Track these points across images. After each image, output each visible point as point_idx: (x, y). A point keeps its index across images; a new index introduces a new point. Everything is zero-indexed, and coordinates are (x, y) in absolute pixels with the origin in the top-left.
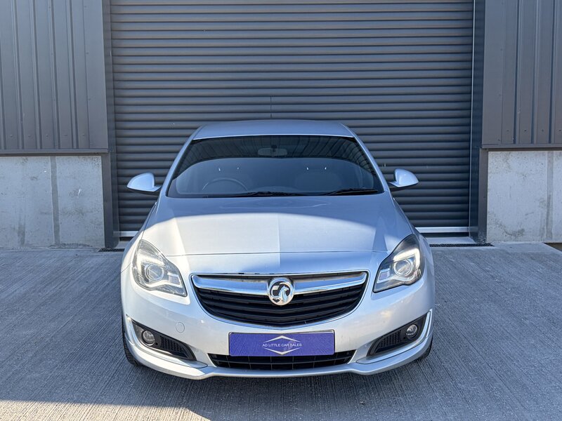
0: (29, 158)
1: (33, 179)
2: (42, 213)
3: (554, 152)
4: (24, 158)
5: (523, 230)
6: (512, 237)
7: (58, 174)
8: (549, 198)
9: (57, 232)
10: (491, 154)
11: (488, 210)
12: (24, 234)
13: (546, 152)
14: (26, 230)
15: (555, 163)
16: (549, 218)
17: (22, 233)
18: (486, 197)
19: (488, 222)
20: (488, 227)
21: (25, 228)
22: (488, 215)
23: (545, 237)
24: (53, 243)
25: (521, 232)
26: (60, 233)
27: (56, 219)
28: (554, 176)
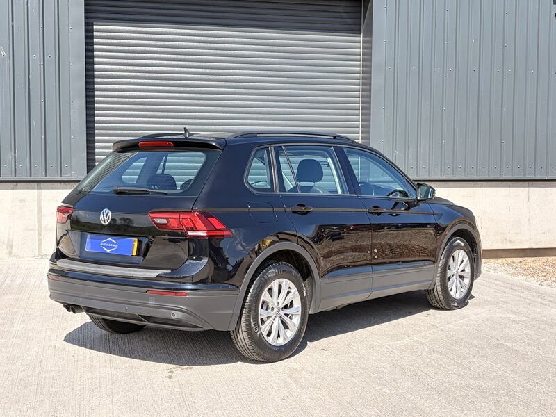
0: (19, 184)
1: (21, 201)
2: (28, 229)
4: (15, 184)
7: (43, 197)
9: (40, 245)
12: (11, 247)
14: (14, 243)
17: (10, 246)
21: (12, 241)
24: (37, 254)
26: (43, 246)
27: (40, 234)
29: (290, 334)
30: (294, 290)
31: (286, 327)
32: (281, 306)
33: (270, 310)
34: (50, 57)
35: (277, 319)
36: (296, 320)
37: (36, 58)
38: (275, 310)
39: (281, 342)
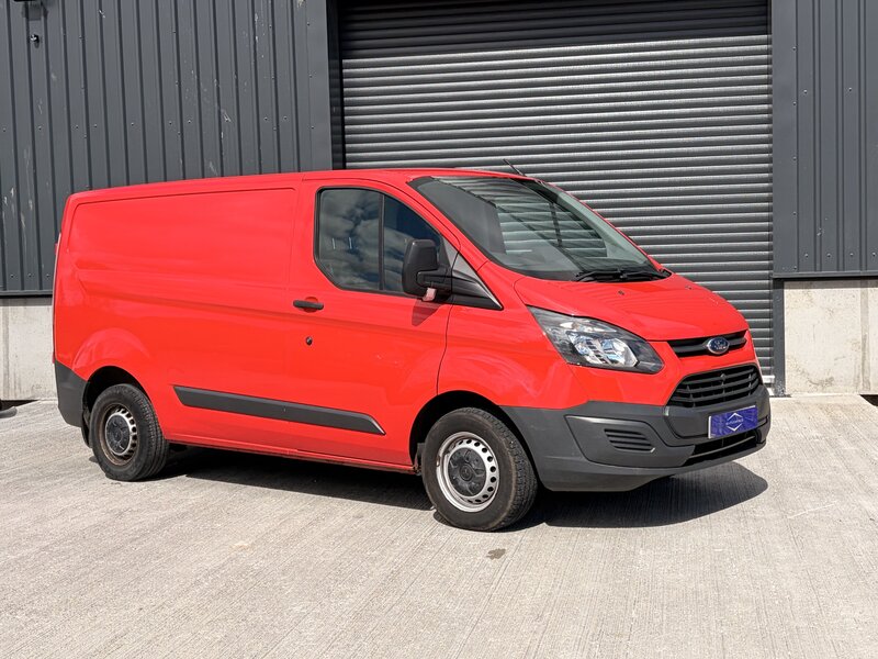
3: (869, 281)
5: (832, 379)
6: (819, 387)
8: (864, 339)
10: (786, 284)
11: (786, 353)
13: (858, 282)
15: (870, 295)
16: (866, 365)
18: (783, 338)
19: (786, 369)
20: (786, 374)
22: (786, 360)
23: (861, 387)
25: (830, 381)
28: (870, 310)
34: (286, 119)
37: (267, 121)
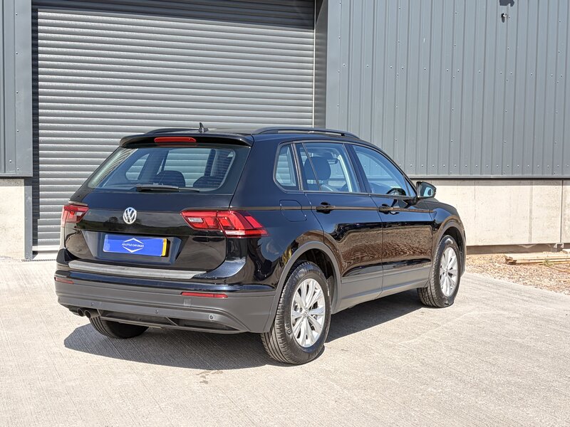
29: (316, 335)
30: (319, 290)
31: (313, 328)
32: (308, 306)
33: (298, 311)
35: (305, 320)
36: (321, 321)
38: (304, 310)
39: (309, 343)
